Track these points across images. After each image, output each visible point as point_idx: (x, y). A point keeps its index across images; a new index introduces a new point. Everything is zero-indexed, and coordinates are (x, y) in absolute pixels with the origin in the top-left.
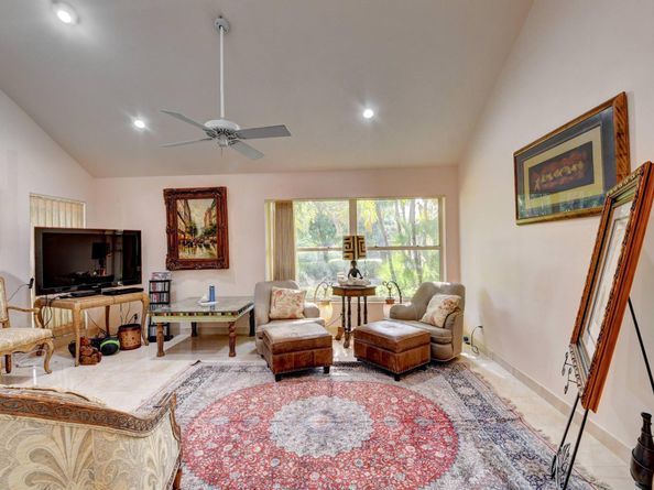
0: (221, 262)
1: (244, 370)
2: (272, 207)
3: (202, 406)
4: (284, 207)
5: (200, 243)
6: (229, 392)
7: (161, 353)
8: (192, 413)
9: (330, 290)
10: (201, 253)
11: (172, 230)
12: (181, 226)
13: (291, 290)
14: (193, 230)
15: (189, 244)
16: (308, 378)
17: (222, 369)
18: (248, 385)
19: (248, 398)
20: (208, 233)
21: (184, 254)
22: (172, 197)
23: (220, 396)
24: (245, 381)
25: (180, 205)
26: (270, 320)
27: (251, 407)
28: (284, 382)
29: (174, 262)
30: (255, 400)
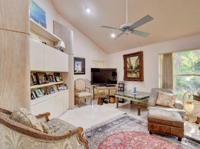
0: (140, 79)
1: (140, 123)
2: (162, 56)
3: (116, 132)
4: (168, 56)
5: (134, 72)
6: (128, 130)
7: (118, 107)
8: (111, 133)
9: (192, 97)
10: (134, 75)
11: (125, 68)
12: (128, 66)
13: (168, 94)
14: (131, 67)
15: (131, 72)
16: (167, 139)
17: (132, 120)
18: (137, 131)
19: (134, 136)
20: (136, 68)
21: (129, 76)
22: (126, 57)
23: (124, 131)
24: (137, 128)
25: (128, 59)
26: (156, 105)
27: (132, 141)
28: (153, 136)
29: (126, 78)
30: (136, 139)
